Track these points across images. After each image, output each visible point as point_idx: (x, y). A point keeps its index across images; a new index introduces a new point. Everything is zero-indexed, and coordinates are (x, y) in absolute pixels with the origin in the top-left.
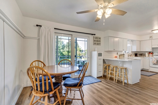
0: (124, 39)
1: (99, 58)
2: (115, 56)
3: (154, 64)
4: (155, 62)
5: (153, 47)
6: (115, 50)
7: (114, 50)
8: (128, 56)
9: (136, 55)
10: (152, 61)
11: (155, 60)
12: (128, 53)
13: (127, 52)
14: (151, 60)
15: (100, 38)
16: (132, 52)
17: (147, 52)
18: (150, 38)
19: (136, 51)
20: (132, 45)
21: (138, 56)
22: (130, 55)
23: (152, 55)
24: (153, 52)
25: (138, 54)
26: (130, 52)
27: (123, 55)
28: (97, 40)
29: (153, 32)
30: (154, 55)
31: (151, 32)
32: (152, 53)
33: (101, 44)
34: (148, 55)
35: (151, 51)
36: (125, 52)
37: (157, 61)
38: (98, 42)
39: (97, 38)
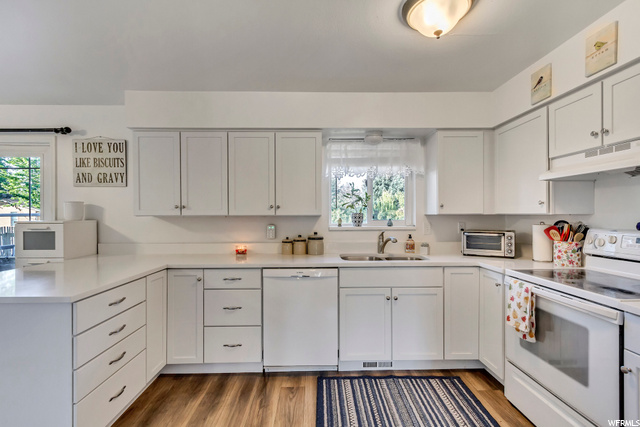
3: (527, 344)
4: (522, 327)
8: (379, 249)
10: (511, 313)
11: (522, 301)
15: (118, 147)
18: (539, 96)
26: (415, 220)
28: (98, 156)
30: (587, 248)
38: (103, 170)
39: (100, 147)
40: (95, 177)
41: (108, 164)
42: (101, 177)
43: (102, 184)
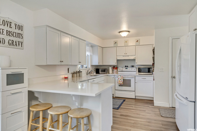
0: (80, 40)
1: (13, 92)
2: (64, 76)
3: (120, 85)
4: (121, 82)
5: (118, 59)
6: (62, 63)
7: (60, 63)
8: (87, 74)
9: (97, 71)
10: (118, 81)
11: (121, 78)
12: (86, 68)
13: (84, 66)
14: (117, 79)
15: (20, 27)
16: (92, 66)
17: (110, 66)
18: (115, 45)
19: (97, 64)
20: (92, 54)
21: (100, 73)
22: (90, 72)
23: (116, 70)
24: (118, 66)
25: (100, 70)
26: (89, 66)
27: (80, 72)
28: (9, 29)
29: (120, 33)
30: (119, 70)
31: (118, 34)
32: (117, 68)
33: (24, 44)
34: (113, 71)
35: (116, 64)
36: (82, 66)
37: (123, 79)
38: (12, 38)
39: (10, 25)
40: (7, 41)
41: (14, 35)
42: (10, 42)
43: (11, 46)
